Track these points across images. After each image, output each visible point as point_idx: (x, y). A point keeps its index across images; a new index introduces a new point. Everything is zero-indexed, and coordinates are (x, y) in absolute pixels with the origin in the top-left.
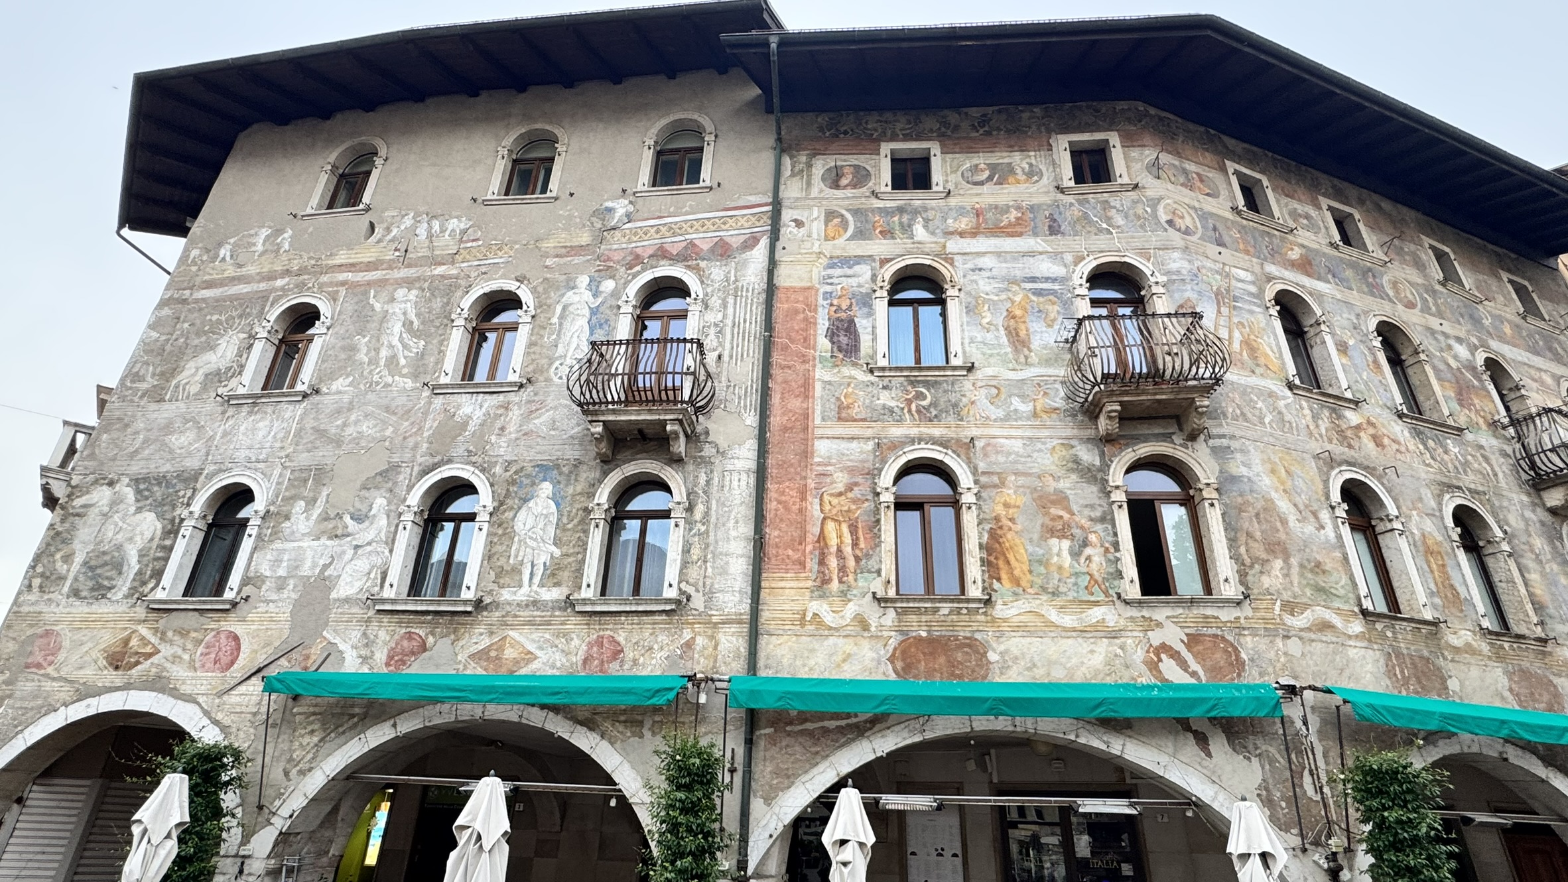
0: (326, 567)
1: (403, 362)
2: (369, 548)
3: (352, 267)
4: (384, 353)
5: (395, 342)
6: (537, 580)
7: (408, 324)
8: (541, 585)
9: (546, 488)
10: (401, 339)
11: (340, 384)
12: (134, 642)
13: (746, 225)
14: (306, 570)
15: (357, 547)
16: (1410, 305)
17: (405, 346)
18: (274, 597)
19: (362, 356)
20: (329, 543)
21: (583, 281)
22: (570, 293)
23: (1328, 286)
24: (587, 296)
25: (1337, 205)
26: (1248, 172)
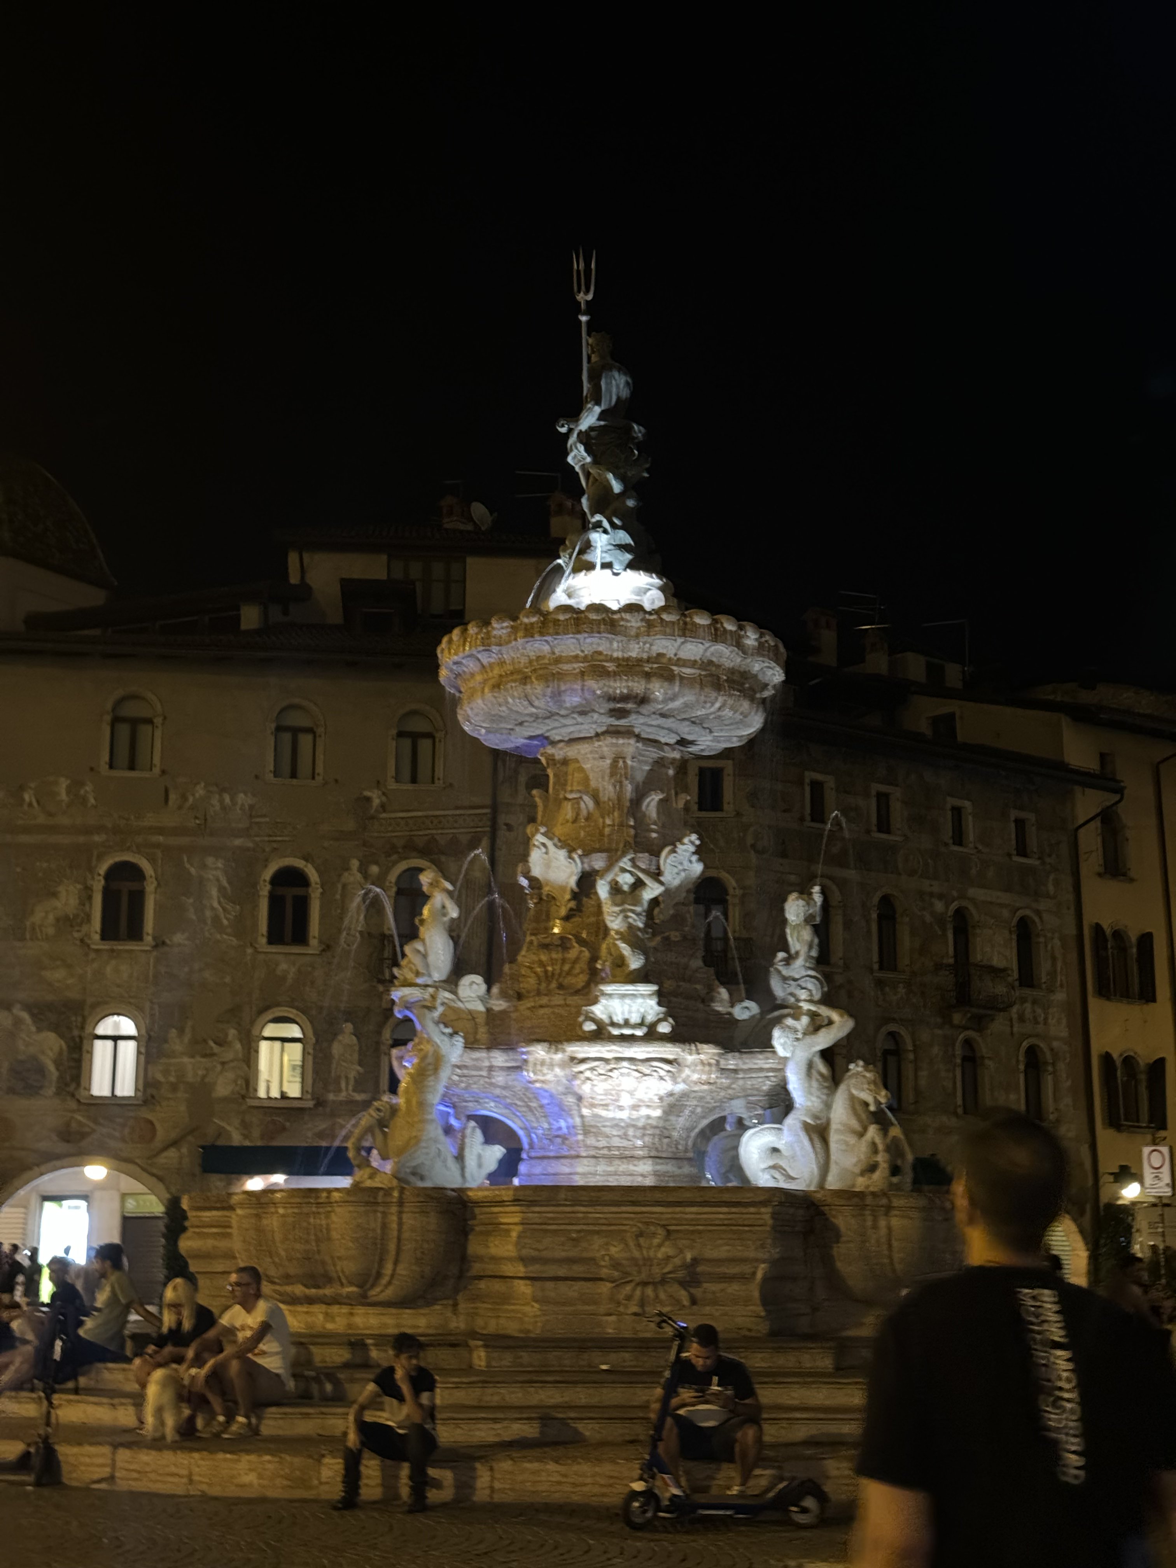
0: (204, 1076)
1: (225, 922)
2: (232, 1064)
3: (161, 831)
4: (208, 914)
5: (216, 904)
6: (350, 1088)
7: (221, 889)
8: (354, 1090)
9: (348, 1027)
10: (219, 903)
11: (179, 938)
12: (74, 1125)
13: (472, 824)
14: (190, 1078)
15: (223, 1064)
16: (912, 873)
17: (224, 909)
18: (170, 1096)
19: (192, 915)
20: (203, 1060)
21: (355, 864)
22: (346, 874)
23: (853, 872)
24: (359, 876)
25: (883, 788)
26: (819, 777)
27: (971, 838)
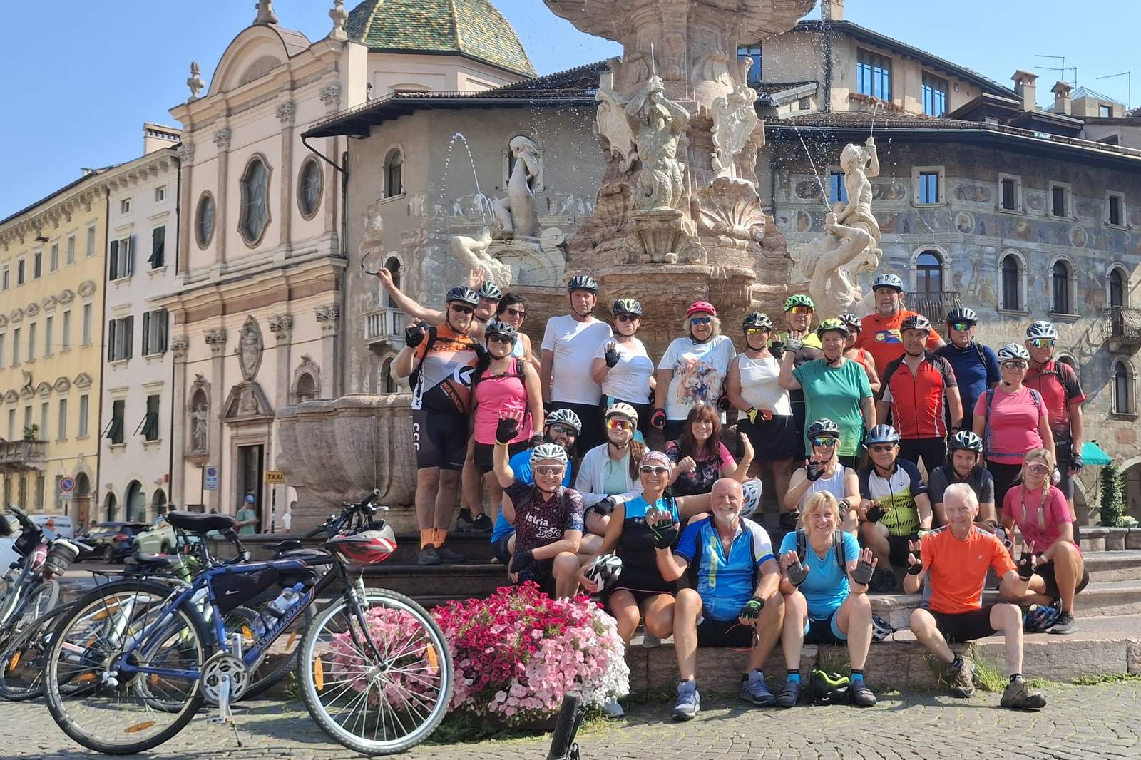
16: (1080, 244)
23: (1035, 244)
25: (1059, 184)
26: (1010, 177)
27: (1125, 219)
